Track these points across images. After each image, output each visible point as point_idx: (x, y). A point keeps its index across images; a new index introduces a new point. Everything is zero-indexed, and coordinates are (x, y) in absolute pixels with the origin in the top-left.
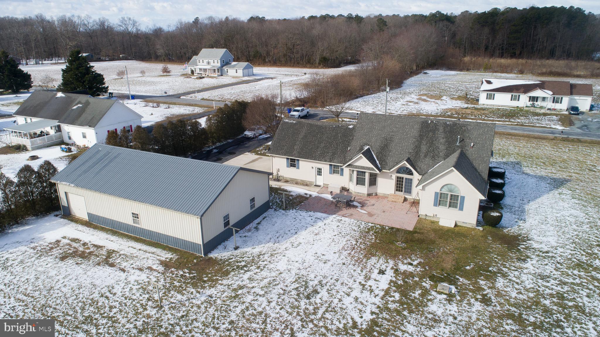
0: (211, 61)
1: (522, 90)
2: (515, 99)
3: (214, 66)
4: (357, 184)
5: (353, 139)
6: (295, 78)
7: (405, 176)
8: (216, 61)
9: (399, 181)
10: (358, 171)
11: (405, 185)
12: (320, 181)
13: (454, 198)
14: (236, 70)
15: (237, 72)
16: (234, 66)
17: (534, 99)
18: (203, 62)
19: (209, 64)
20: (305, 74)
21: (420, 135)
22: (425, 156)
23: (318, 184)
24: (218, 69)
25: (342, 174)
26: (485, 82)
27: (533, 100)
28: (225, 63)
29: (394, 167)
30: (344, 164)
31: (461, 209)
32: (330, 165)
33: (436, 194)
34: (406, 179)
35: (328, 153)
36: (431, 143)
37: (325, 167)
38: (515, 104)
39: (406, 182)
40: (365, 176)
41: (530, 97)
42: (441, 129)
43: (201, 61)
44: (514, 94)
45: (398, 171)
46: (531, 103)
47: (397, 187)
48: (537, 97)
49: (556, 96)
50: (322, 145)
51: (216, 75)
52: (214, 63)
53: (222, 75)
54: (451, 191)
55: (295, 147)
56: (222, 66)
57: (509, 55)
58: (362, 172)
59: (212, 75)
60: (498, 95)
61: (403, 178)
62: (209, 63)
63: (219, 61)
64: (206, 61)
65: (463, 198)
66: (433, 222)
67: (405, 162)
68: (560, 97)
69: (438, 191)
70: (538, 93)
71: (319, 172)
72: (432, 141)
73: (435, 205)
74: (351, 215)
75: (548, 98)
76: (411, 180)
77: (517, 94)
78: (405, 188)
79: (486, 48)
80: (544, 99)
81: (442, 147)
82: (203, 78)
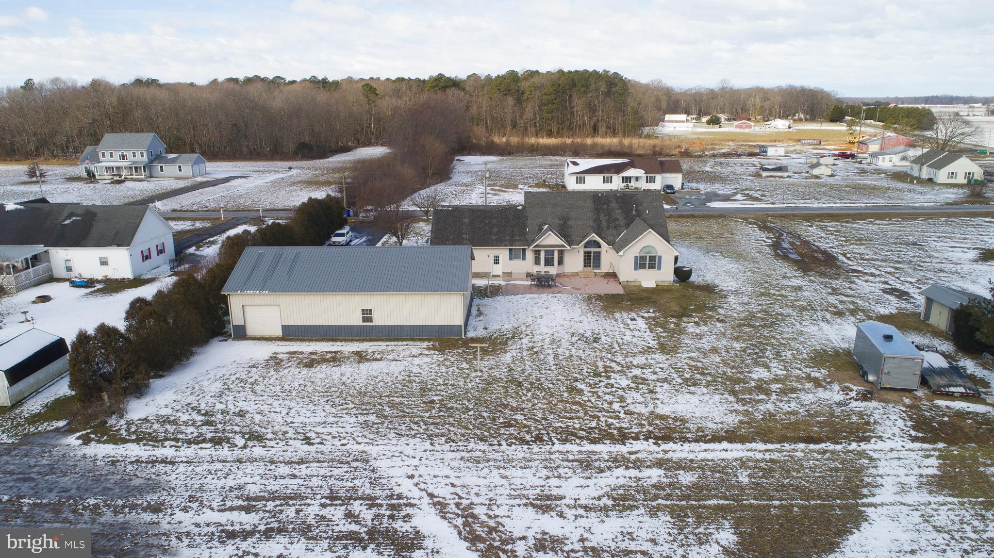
0: (129, 155)
1: (613, 170)
2: (607, 182)
3: (135, 162)
4: (545, 265)
5: (527, 219)
6: (281, 176)
7: (593, 250)
8: (138, 154)
9: (587, 255)
10: (546, 251)
11: (594, 259)
12: (498, 270)
13: (653, 258)
14: (180, 167)
15: (180, 170)
16: (173, 161)
17: (627, 179)
18: (112, 156)
19: (123, 159)
20: (290, 168)
21: (596, 209)
22: (608, 228)
23: (495, 274)
24: (144, 167)
25: (524, 259)
26: (570, 164)
27: (626, 182)
28: (156, 158)
29: (581, 242)
30: (529, 245)
31: (659, 269)
32: (511, 250)
33: (636, 257)
34: (594, 252)
35: (505, 237)
36: (609, 215)
37: (503, 253)
38: (607, 187)
39: (594, 256)
40: (553, 255)
41: (623, 177)
42: (614, 201)
43: (107, 154)
44: (606, 175)
45: (585, 247)
46: (625, 184)
47: (585, 263)
48: (630, 177)
49: (649, 175)
50: (495, 230)
51: (143, 177)
52: (134, 156)
53: (151, 177)
54: (648, 253)
55: (464, 236)
56: (151, 162)
57: (545, 133)
58: (551, 250)
59: (134, 177)
60: (589, 178)
61: (590, 252)
62: (123, 157)
63: (145, 154)
64: (117, 155)
65: (660, 257)
66: (636, 286)
67: (594, 234)
68: (653, 175)
69: (637, 254)
70: (631, 172)
71: (496, 261)
72: (610, 213)
73: (636, 269)
74: (559, 292)
75: (641, 177)
76: (600, 253)
77: (609, 175)
78: (594, 263)
79: (514, 126)
80: (637, 179)
81: (621, 218)
82: (123, 181)
